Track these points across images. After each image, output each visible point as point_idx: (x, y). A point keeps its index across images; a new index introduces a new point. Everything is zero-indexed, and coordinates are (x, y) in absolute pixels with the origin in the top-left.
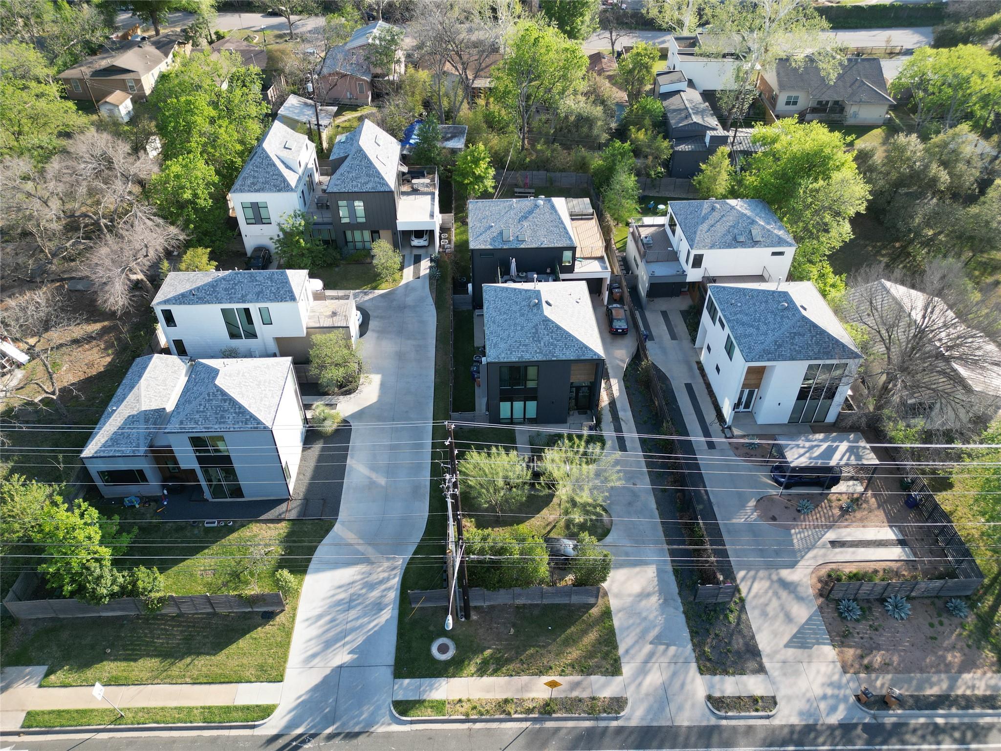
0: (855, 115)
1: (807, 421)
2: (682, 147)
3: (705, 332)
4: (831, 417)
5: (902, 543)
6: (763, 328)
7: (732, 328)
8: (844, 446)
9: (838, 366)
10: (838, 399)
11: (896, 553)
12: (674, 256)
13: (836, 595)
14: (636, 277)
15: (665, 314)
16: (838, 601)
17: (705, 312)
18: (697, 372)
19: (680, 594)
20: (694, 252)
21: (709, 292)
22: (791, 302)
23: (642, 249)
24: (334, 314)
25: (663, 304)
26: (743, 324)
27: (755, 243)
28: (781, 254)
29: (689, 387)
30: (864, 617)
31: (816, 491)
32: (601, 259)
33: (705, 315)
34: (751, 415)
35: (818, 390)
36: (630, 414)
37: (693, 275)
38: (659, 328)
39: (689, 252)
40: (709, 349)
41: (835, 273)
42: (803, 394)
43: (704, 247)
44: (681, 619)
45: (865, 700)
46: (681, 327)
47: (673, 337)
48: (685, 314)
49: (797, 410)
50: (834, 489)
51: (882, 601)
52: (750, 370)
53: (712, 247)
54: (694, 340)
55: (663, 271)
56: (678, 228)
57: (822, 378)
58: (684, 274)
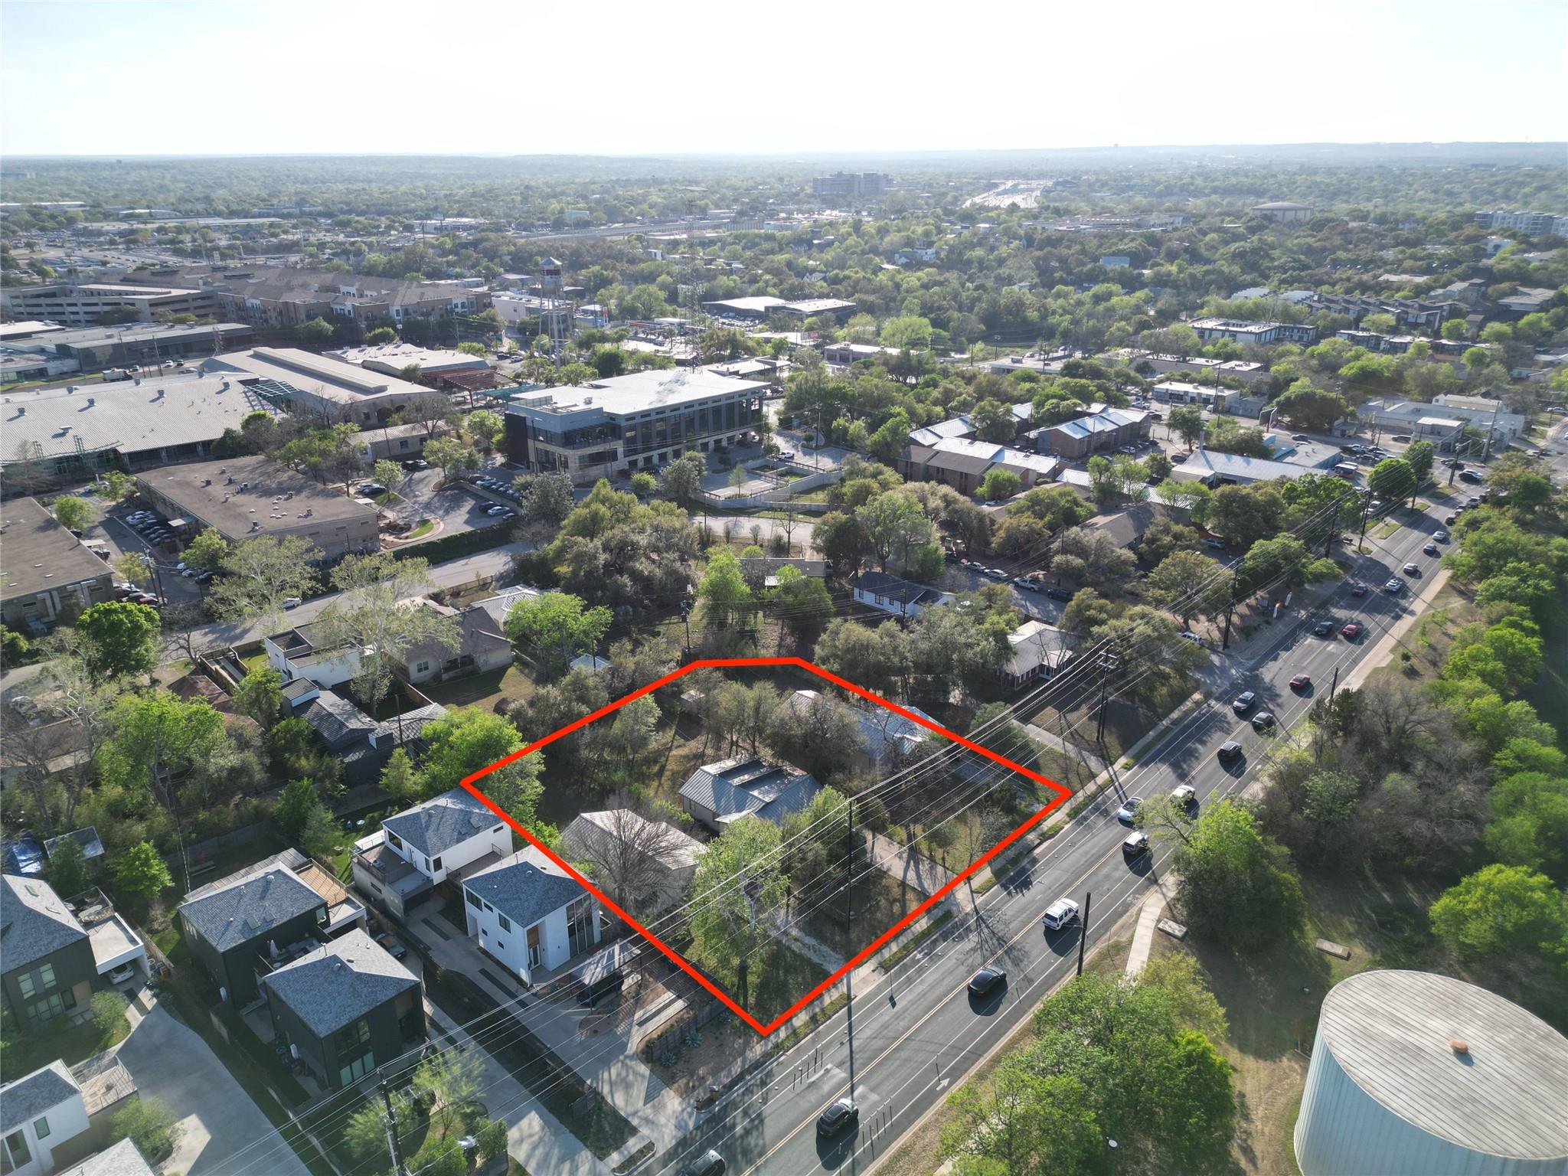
0: (486, 662)
1: (582, 949)
2: (353, 757)
3: (475, 921)
4: (597, 938)
5: (679, 997)
6: (523, 896)
7: (500, 908)
8: (617, 948)
9: (585, 899)
10: (596, 922)
11: (680, 1004)
12: (410, 868)
13: (657, 1054)
14: (383, 901)
15: (426, 922)
16: (659, 1059)
17: (468, 905)
18: (483, 956)
19: (562, 1122)
20: (431, 860)
21: (464, 887)
22: (533, 868)
23: (380, 875)
24: (109, 1088)
25: (420, 913)
26: (507, 900)
27: (477, 830)
28: (501, 828)
29: (483, 972)
30: (678, 1059)
31: (612, 996)
32: (347, 901)
33: (470, 908)
34: (542, 968)
35: (580, 923)
36: (449, 1019)
37: (438, 877)
38: (429, 937)
39: (427, 861)
40: (485, 932)
41: (547, 825)
42: (571, 931)
43: (439, 851)
44: (572, 1137)
45: (701, 1106)
46: (448, 926)
47: (446, 937)
48: (444, 913)
49: (572, 945)
50: (624, 988)
51: (683, 1042)
52: (529, 932)
53: (446, 846)
54: (466, 932)
55: (409, 885)
56: (405, 844)
57: (580, 912)
58: (429, 880)
